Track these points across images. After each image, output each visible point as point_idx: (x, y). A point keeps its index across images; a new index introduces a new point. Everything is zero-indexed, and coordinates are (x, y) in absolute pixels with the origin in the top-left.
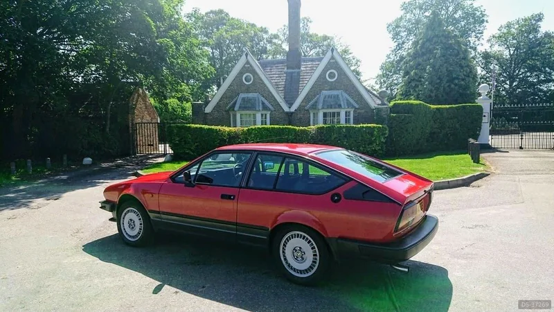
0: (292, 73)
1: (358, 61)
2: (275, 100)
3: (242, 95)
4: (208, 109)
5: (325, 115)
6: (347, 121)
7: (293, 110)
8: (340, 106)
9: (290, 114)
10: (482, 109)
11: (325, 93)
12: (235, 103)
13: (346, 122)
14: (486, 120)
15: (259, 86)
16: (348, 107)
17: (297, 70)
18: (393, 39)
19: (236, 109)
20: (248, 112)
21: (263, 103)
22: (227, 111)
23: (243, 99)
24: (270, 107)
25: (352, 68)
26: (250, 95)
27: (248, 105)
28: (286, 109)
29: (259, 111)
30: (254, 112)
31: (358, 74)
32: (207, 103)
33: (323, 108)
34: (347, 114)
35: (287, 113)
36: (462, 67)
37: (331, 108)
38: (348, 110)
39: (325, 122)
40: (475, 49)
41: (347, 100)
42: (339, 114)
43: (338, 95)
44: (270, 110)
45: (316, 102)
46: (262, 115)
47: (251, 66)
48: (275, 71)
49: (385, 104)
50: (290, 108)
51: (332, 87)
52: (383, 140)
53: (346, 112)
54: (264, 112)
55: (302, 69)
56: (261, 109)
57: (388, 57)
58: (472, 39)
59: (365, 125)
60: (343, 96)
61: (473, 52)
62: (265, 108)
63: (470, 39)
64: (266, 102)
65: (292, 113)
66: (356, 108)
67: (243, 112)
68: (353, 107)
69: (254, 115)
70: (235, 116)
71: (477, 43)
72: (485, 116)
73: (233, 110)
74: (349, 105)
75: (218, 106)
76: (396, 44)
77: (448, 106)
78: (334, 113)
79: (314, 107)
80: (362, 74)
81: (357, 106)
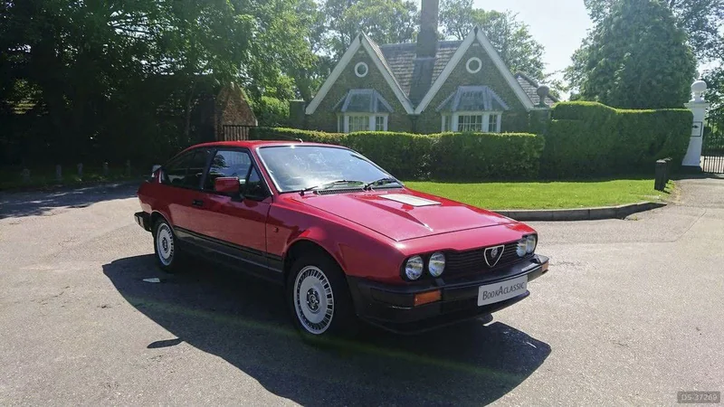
0: (424, 61)
1: (539, 47)
2: (395, 98)
3: (353, 92)
4: (310, 110)
5: (461, 119)
6: (492, 128)
7: (419, 111)
8: (482, 108)
9: (414, 118)
10: (693, 117)
11: (463, 89)
12: (343, 103)
13: (490, 130)
14: (697, 133)
15: (375, 79)
16: (494, 110)
17: (429, 58)
18: (592, 16)
19: (344, 109)
20: (359, 115)
21: (380, 103)
22: (334, 114)
23: (355, 97)
24: (389, 108)
25: (531, 57)
26: (363, 92)
27: (359, 105)
28: (409, 111)
29: (373, 112)
30: (366, 114)
31: (539, 65)
32: (308, 101)
33: (458, 110)
34: (492, 119)
35: (410, 116)
36: (670, 56)
37: (470, 110)
38: (494, 113)
39: (460, 129)
40: (714, 32)
41: (494, 100)
42: (480, 118)
43: (480, 94)
44: (388, 111)
45: (450, 101)
46: (377, 118)
47: (366, 52)
48: (400, 58)
49: (544, 106)
50: (414, 109)
51: (475, 81)
52: (536, 155)
53: (491, 117)
54: (380, 115)
55: (438, 56)
56: (375, 109)
57: (585, 42)
58: (711, 18)
59: (511, 134)
60: (489, 93)
61: (710, 36)
62: (381, 108)
63: (707, 16)
64: (383, 100)
65: (417, 116)
66: (505, 111)
67: (354, 114)
68: (500, 108)
69: (368, 119)
70: (342, 118)
71: (718, 23)
72: (696, 127)
73: (340, 111)
74: (496, 106)
75: (322, 105)
76: (596, 24)
77: (641, 111)
78: (474, 117)
79: (447, 108)
80: (545, 66)
81: (507, 108)
